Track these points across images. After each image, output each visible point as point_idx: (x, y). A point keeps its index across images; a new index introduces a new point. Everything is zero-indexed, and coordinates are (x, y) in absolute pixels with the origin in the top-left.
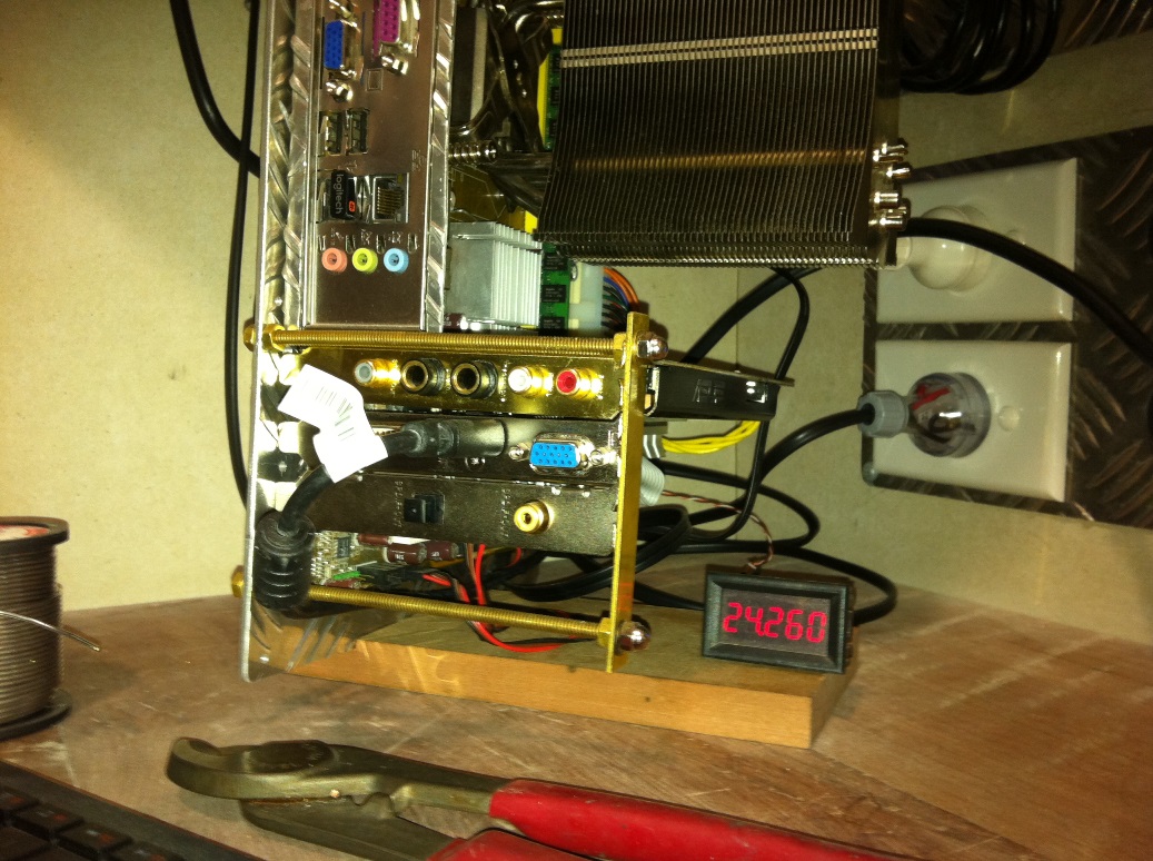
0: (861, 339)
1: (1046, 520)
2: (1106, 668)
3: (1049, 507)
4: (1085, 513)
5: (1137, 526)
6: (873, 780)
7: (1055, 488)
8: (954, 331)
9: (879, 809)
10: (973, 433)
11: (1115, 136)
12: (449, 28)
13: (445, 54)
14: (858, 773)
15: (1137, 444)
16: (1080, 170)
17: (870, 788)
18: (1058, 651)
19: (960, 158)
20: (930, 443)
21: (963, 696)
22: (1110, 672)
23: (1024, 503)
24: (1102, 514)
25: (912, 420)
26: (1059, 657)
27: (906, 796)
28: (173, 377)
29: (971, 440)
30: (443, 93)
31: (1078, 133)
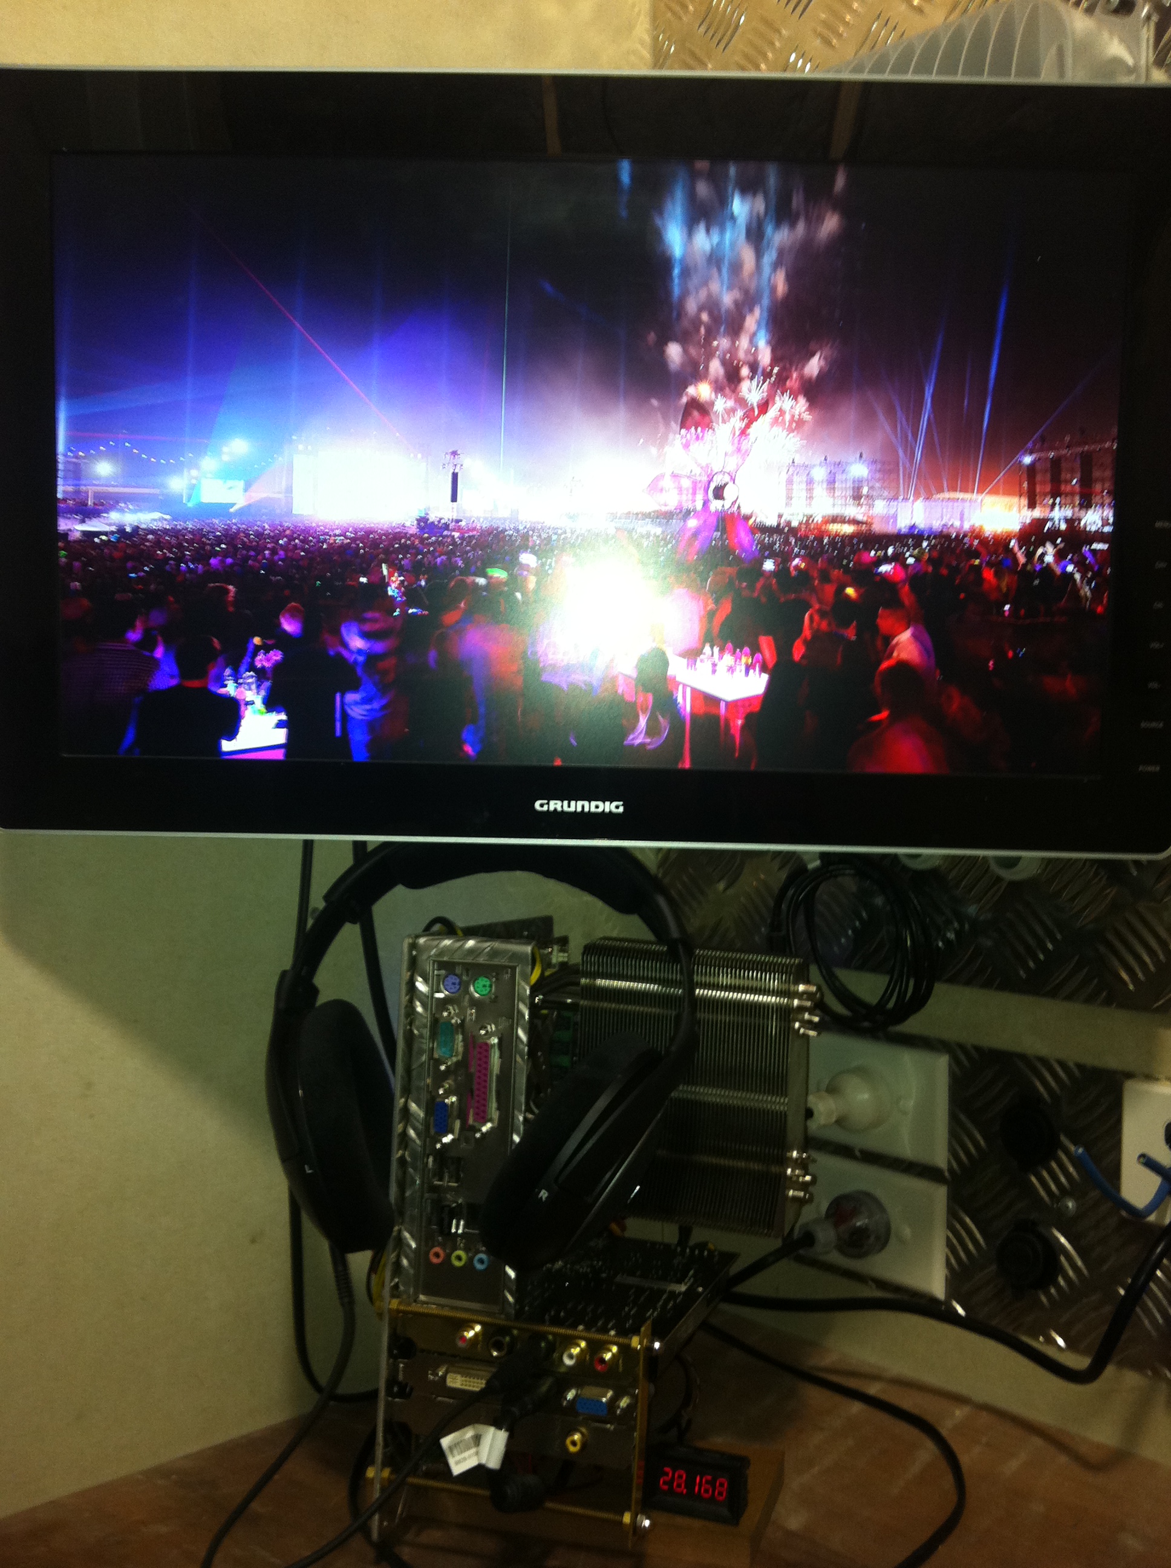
4: (959, 1310)
7: (937, 1285)
11: (978, 1048)
16: (952, 1065)
31: (951, 1035)
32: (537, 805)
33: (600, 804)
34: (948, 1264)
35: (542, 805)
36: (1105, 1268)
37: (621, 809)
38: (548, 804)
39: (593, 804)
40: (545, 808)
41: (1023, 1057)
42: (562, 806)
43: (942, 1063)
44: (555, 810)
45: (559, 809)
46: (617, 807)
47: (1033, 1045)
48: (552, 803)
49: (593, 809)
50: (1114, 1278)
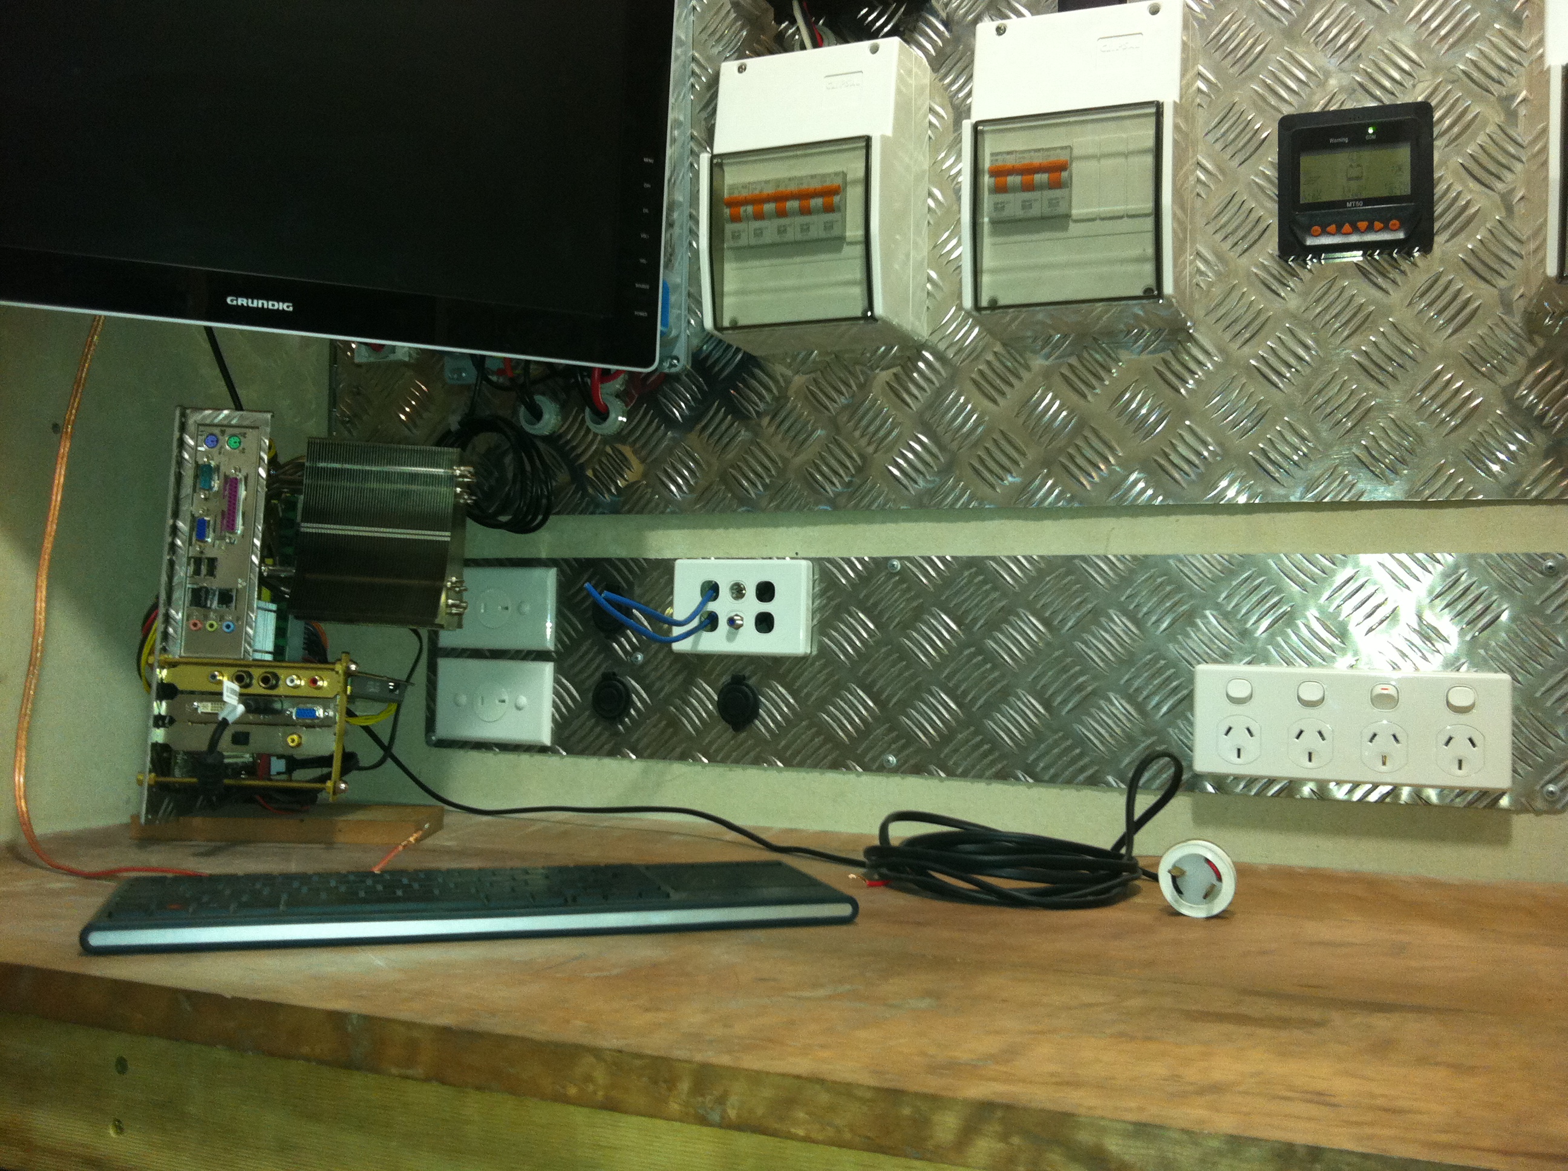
1: (539, 758)
3: (543, 750)
4: (561, 751)
5: (587, 755)
11: (576, 560)
12: (260, 528)
13: (258, 538)
16: (558, 575)
23: (528, 749)
30: (257, 556)
31: (560, 555)
32: (229, 300)
33: (276, 304)
34: (554, 719)
35: (232, 301)
36: (662, 696)
37: (291, 309)
38: (237, 300)
39: (270, 303)
40: (235, 303)
41: (609, 561)
42: (247, 303)
43: (551, 575)
44: (242, 305)
45: (245, 305)
48: (240, 299)
49: (270, 307)
50: (667, 701)
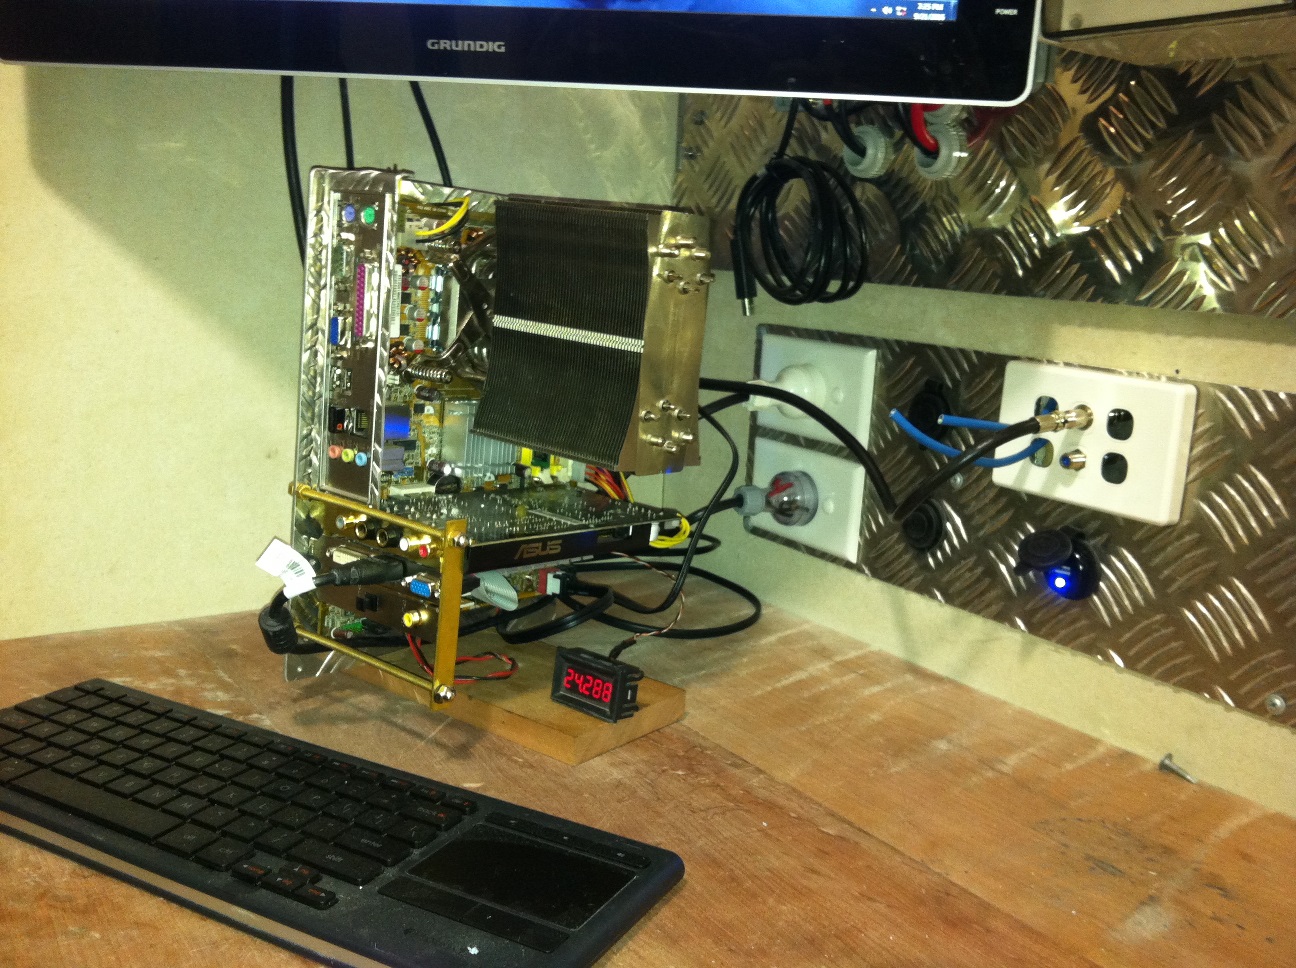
0: (747, 432)
1: (845, 571)
2: (861, 672)
3: (848, 565)
4: (867, 572)
5: (894, 584)
6: (703, 737)
7: (852, 556)
8: (802, 442)
9: (702, 752)
10: (810, 513)
11: (899, 343)
14: (697, 733)
15: (896, 535)
16: (878, 359)
17: (701, 741)
18: (838, 658)
19: (814, 328)
20: (781, 517)
21: (769, 688)
22: (862, 675)
23: (835, 560)
24: (876, 574)
25: (768, 503)
26: (838, 663)
27: (718, 746)
28: (269, 457)
29: (806, 516)
31: (879, 333)
32: (429, 43)
33: (484, 43)
34: (861, 533)
35: (433, 44)
36: (981, 533)
37: (503, 50)
38: (438, 43)
39: (478, 43)
40: (436, 47)
41: (933, 348)
42: (451, 46)
43: (871, 357)
44: (445, 48)
45: (449, 48)
46: (499, 47)
47: (945, 336)
48: (442, 42)
49: (478, 49)
50: (986, 543)
